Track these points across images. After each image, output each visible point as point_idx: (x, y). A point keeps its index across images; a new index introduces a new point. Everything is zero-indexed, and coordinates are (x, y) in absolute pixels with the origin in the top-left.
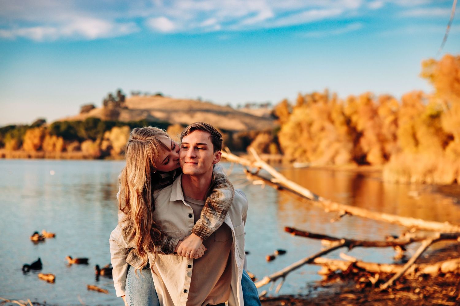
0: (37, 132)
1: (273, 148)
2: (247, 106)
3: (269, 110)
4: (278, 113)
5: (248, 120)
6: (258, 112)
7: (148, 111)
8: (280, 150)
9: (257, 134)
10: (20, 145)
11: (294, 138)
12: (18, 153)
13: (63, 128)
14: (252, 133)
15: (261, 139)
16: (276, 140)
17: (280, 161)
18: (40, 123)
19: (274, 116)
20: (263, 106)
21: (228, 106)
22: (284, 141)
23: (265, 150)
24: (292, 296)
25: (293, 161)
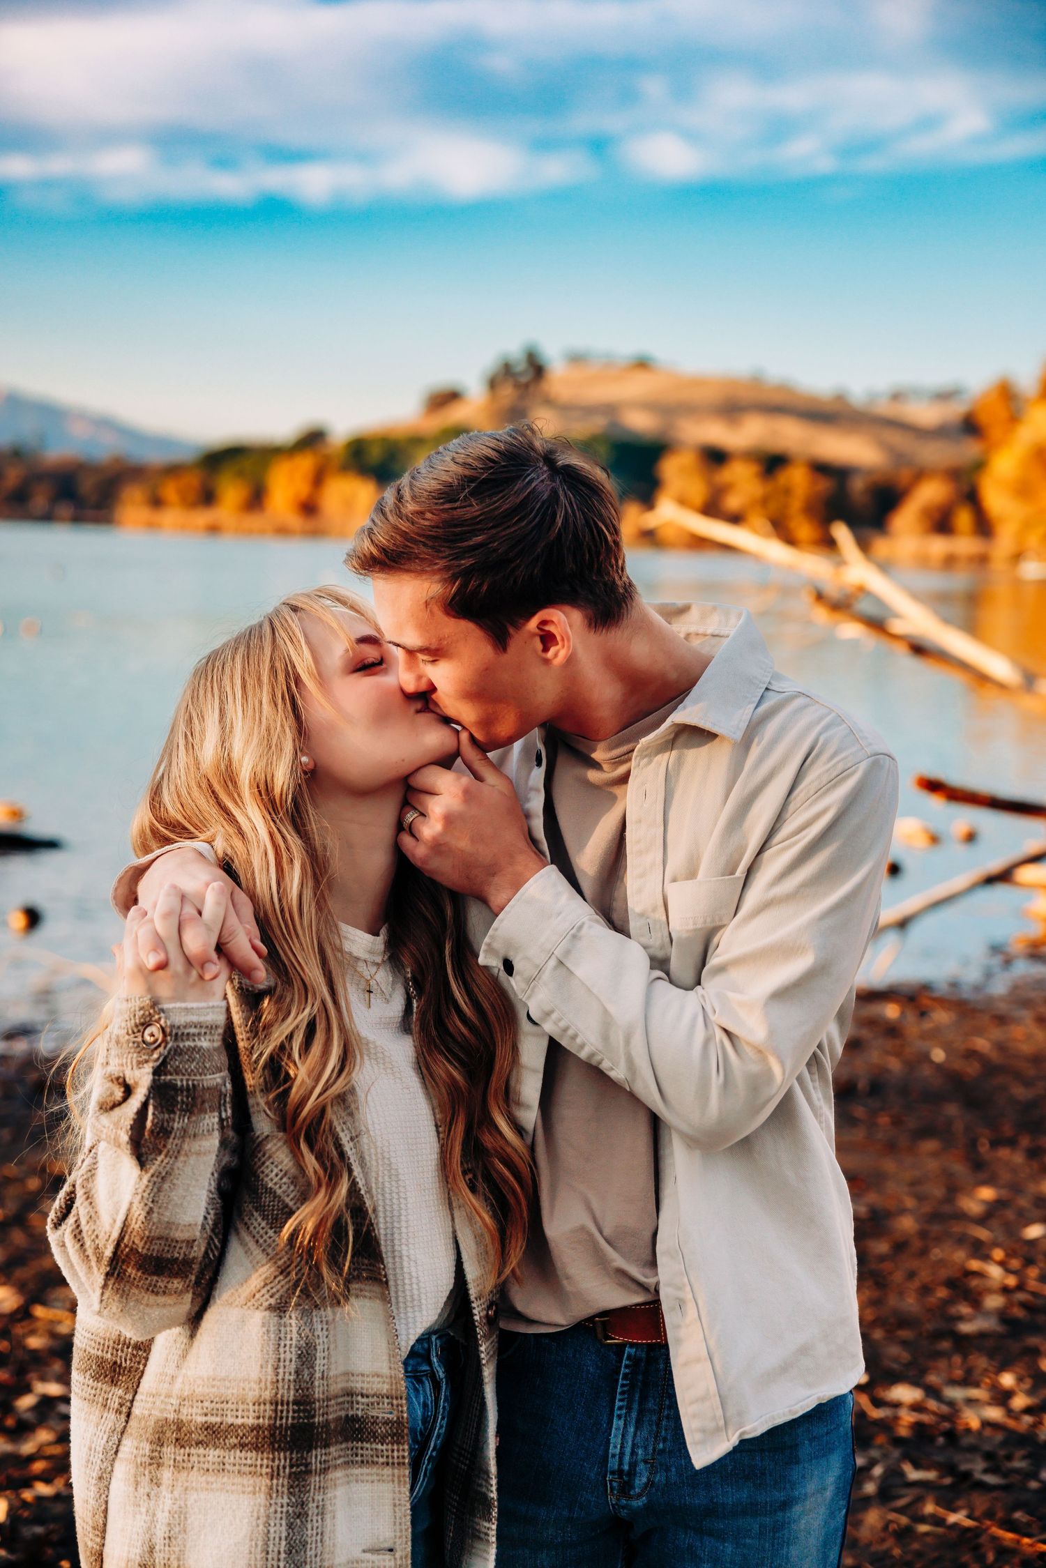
0: (305, 464)
1: (964, 519)
2: (897, 396)
3: (954, 411)
4: (983, 418)
5: (897, 439)
6: (926, 414)
7: (610, 409)
8: (984, 527)
9: (920, 475)
10: (256, 499)
11: (1023, 490)
12: (254, 521)
13: (375, 454)
14: (905, 475)
15: (930, 493)
16: (972, 498)
17: (982, 560)
18: (312, 439)
19: (971, 427)
20: (944, 396)
21: (840, 398)
22: (996, 499)
23: (941, 523)
24: (925, 988)
25: (1017, 557)
